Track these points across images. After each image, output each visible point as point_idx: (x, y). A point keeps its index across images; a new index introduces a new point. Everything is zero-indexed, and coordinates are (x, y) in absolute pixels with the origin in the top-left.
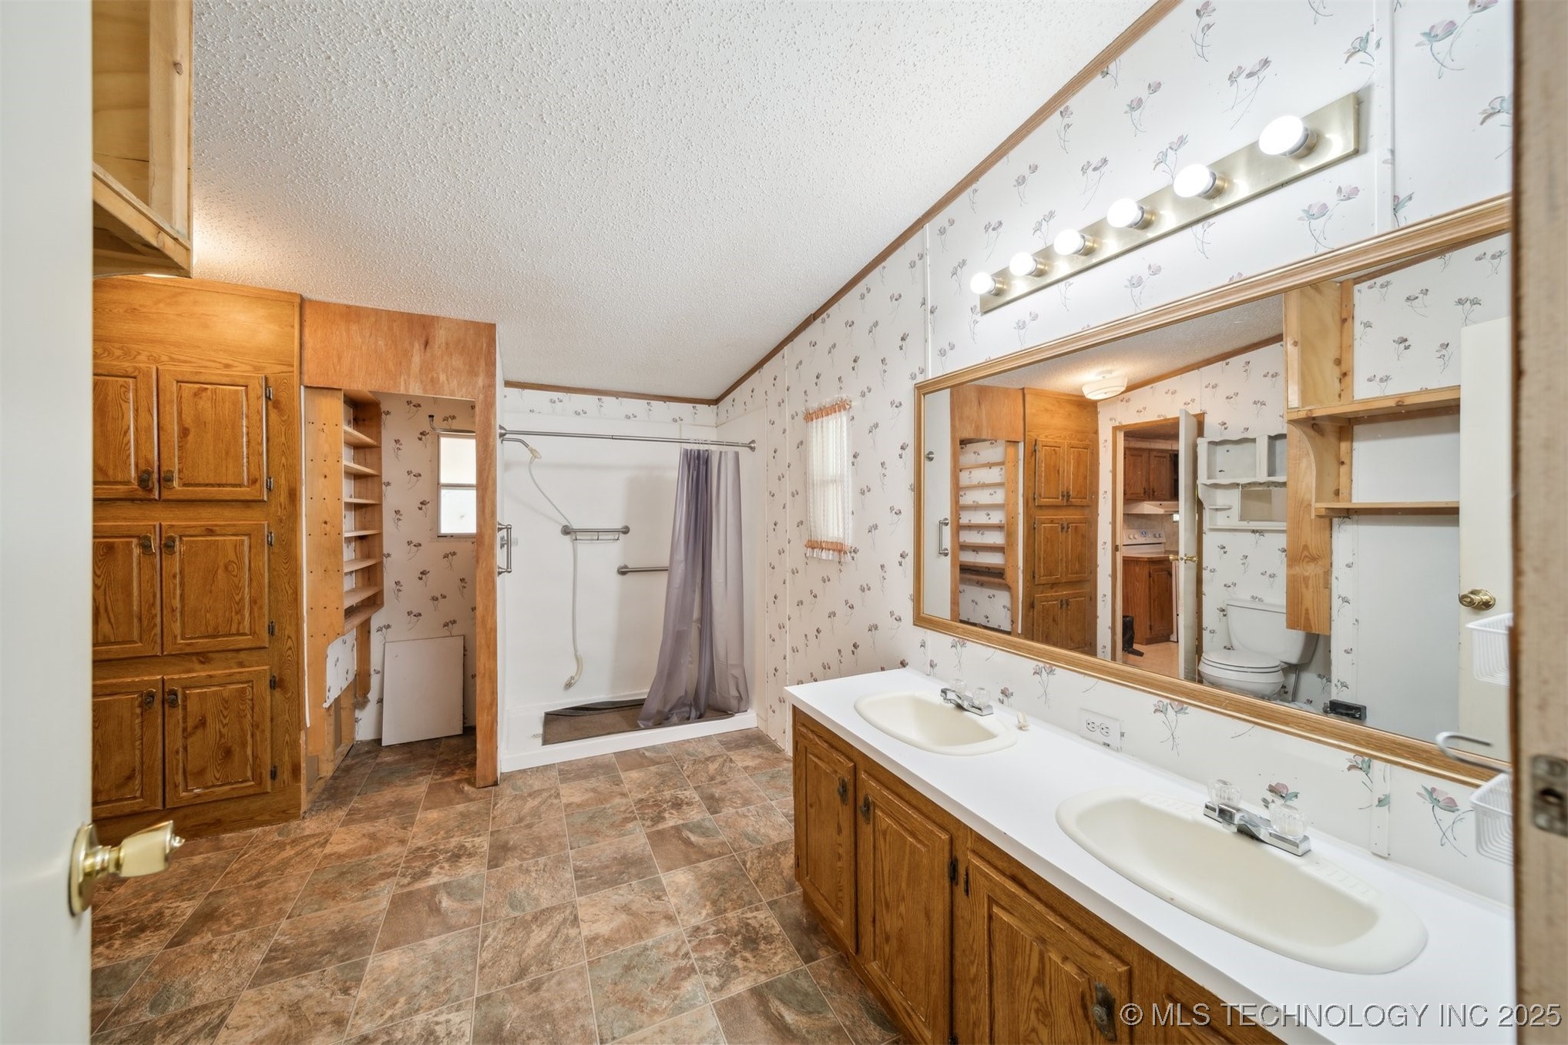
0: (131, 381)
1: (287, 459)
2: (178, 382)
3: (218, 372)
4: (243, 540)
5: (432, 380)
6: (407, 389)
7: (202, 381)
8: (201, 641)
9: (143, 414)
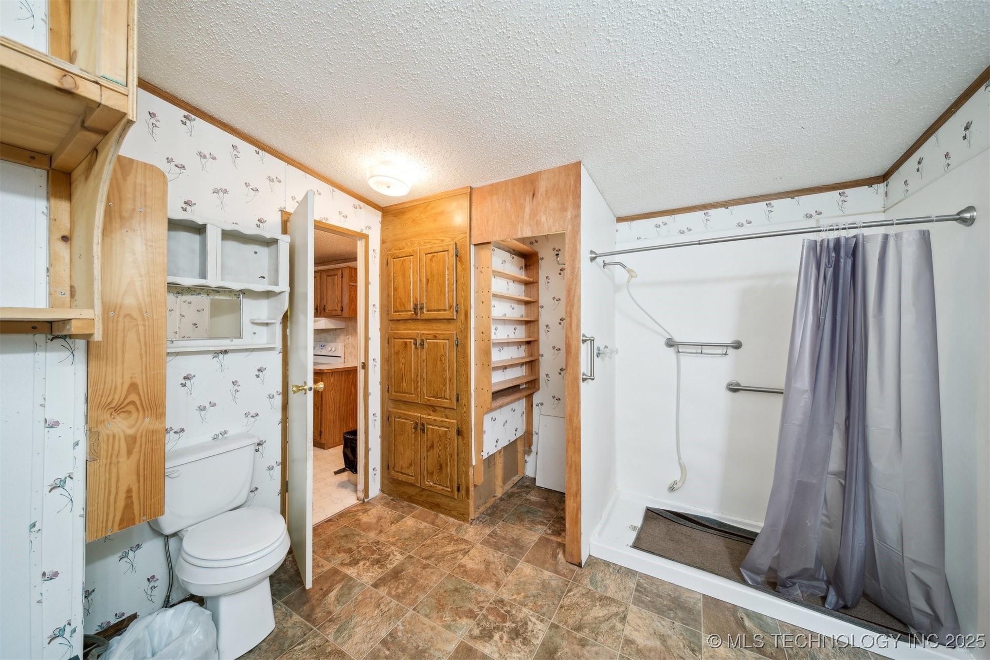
0: (411, 257)
1: (464, 293)
2: (426, 254)
3: (439, 245)
4: (446, 343)
5: (537, 223)
6: (522, 234)
7: (433, 252)
8: (432, 399)
9: (415, 274)
